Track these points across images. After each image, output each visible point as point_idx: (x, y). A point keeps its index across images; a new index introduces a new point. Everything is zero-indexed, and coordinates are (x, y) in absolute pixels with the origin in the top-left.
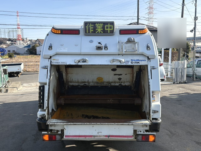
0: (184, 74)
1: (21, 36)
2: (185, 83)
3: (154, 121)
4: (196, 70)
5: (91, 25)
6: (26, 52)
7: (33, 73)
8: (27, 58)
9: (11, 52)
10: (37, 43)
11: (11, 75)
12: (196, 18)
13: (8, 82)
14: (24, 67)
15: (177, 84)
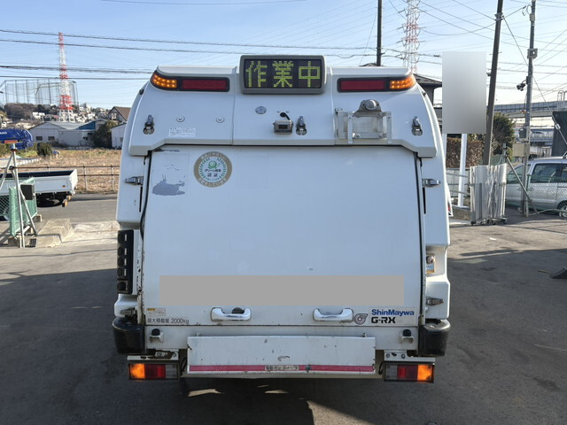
0: (499, 200)
1: (72, 100)
2: (502, 222)
3: (431, 327)
4: (532, 189)
5: (259, 66)
6: (84, 142)
7: (102, 196)
8: (87, 157)
9: (45, 140)
10: (114, 116)
11: (45, 200)
12: (532, 52)
13: (37, 219)
14: (79, 181)
15: (482, 225)
